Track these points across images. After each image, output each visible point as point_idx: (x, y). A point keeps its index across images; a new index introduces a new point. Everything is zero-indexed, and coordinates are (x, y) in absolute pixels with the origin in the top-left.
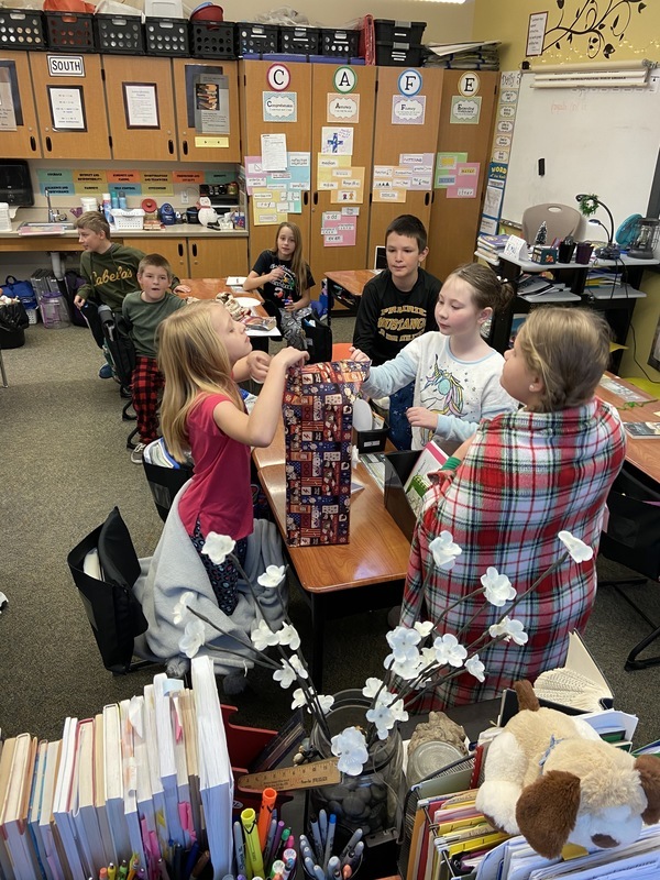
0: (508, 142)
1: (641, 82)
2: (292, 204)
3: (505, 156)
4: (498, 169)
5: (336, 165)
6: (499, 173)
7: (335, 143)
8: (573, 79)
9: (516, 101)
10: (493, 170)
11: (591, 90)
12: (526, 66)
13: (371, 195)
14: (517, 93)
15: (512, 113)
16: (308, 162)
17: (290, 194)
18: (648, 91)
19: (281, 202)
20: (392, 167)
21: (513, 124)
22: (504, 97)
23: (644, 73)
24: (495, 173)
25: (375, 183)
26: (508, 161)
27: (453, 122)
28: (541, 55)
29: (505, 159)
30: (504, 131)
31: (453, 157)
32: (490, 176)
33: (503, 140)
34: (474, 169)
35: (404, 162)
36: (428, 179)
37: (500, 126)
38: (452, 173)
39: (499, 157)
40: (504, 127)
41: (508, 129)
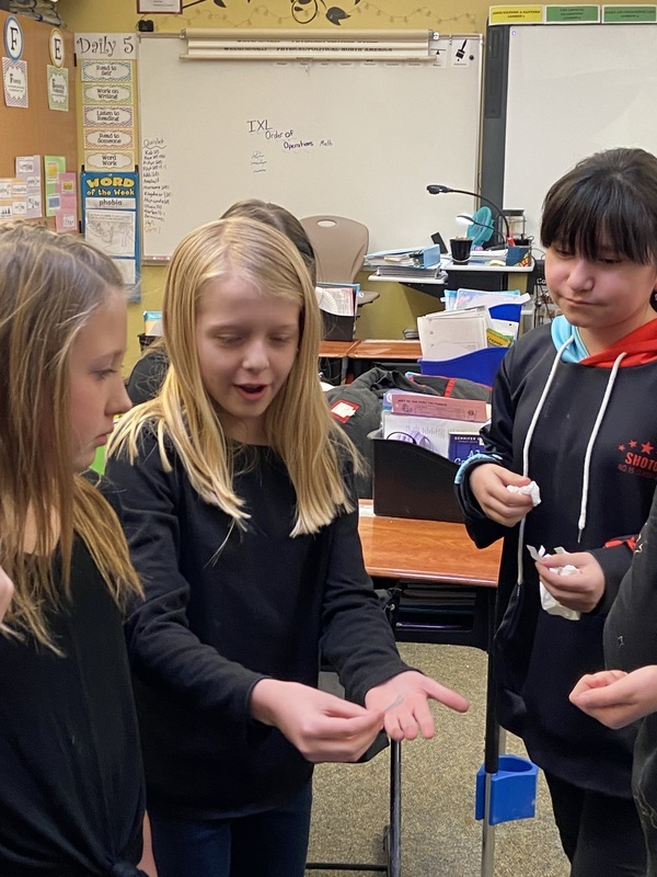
1: (424, 55)
3: (122, 161)
4: (105, 182)
6: (111, 188)
9: (132, 78)
10: (91, 184)
11: (318, 65)
12: (146, 27)
14: (132, 66)
15: (123, 94)
18: (430, 66)
20: (9, 180)
21: (131, 111)
22: (93, 71)
23: (426, 44)
24: (101, 187)
26: (137, 167)
27: (52, 108)
28: (181, 13)
29: (124, 164)
30: (108, 122)
31: (56, 164)
32: (89, 193)
33: (107, 136)
34: (73, 183)
35: (19, 170)
36: (38, 198)
37: (93, 116)
38: (57, 188)
39: (104, 163)
40: (103, 116)
41: (117, 119)
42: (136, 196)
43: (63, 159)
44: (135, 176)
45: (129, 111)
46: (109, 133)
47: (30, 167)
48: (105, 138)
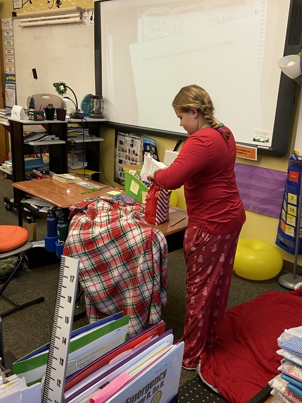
0: (13, 60)
1: (78, 19)
3: (13, 70)
4: (10, 78)
6: (11, 80)
8: (42, 20)
9: (13, 36)
10: (7, 79)
11: (53, 27)
12: (14, 14)
14: (12, 31)
15: (12, 43)
18: (83, 25)
21: (13, 49)
22: (5, 34)
23: (78, 14)
24: (9, 80)
26: (15, 72)
28: (22, 8)
30: (9, 54)
32: (6, 82)
37: (6, 51)
39: (9, 70)
40: (8, 52)
41: (11, 53)
42: (15, 84)
44: (14, 75)
46: (10, 59)
48: (9, 61)
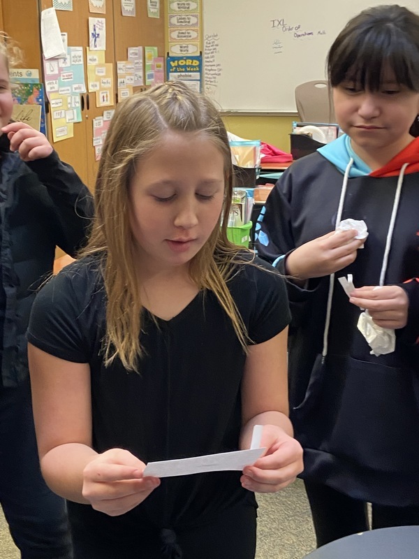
0: (195, 35)
2: (75, 111)
4: (182, 63)
5: (97, 62)
6: (185, 66)
7: (96, 36)
10: (172, 64)
13: (117, 95)
15: (193, 7)
16: (82, 59)
17: (73, 97)
19: (68, 109)
20: (124, 62)
21: (200, 17)
24: (179, 66)
25: (119, 80)
26: (201, 53)
27: (150, 16)
29: (193, 51)
30: (184, 24)
31: (152, 51)
32: (171, 70)
33: (183, 33)
34: (162, 64)
35: (130, 56)
36: (141, 73)
37: (174, 21)
38: (152, 68)
39: (181, 51)
40: (181, 20)
41: (189, 22)
42: (200, 71)
43: (156, 48)
44: (199, 58)
45: (196, 16)
46: (184, 31)
47: (136, 54)
48: (181, 35)
